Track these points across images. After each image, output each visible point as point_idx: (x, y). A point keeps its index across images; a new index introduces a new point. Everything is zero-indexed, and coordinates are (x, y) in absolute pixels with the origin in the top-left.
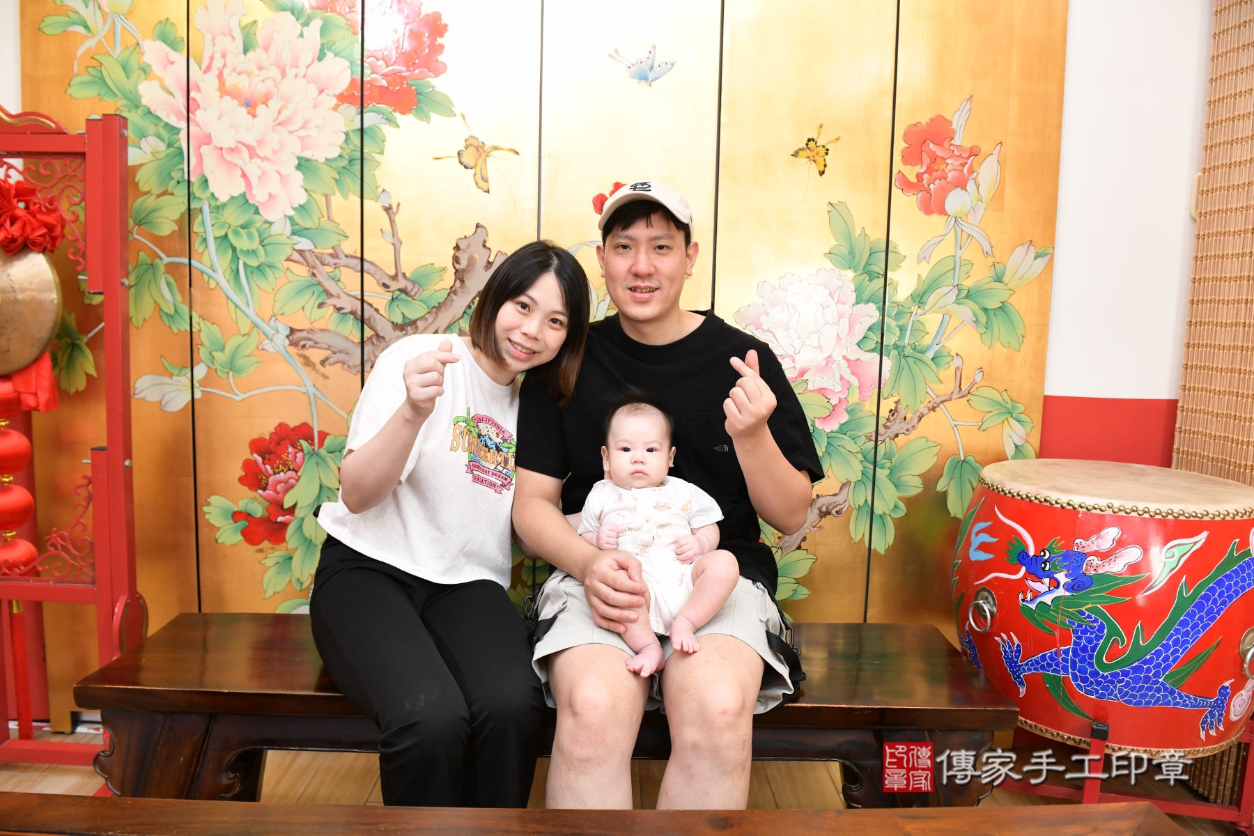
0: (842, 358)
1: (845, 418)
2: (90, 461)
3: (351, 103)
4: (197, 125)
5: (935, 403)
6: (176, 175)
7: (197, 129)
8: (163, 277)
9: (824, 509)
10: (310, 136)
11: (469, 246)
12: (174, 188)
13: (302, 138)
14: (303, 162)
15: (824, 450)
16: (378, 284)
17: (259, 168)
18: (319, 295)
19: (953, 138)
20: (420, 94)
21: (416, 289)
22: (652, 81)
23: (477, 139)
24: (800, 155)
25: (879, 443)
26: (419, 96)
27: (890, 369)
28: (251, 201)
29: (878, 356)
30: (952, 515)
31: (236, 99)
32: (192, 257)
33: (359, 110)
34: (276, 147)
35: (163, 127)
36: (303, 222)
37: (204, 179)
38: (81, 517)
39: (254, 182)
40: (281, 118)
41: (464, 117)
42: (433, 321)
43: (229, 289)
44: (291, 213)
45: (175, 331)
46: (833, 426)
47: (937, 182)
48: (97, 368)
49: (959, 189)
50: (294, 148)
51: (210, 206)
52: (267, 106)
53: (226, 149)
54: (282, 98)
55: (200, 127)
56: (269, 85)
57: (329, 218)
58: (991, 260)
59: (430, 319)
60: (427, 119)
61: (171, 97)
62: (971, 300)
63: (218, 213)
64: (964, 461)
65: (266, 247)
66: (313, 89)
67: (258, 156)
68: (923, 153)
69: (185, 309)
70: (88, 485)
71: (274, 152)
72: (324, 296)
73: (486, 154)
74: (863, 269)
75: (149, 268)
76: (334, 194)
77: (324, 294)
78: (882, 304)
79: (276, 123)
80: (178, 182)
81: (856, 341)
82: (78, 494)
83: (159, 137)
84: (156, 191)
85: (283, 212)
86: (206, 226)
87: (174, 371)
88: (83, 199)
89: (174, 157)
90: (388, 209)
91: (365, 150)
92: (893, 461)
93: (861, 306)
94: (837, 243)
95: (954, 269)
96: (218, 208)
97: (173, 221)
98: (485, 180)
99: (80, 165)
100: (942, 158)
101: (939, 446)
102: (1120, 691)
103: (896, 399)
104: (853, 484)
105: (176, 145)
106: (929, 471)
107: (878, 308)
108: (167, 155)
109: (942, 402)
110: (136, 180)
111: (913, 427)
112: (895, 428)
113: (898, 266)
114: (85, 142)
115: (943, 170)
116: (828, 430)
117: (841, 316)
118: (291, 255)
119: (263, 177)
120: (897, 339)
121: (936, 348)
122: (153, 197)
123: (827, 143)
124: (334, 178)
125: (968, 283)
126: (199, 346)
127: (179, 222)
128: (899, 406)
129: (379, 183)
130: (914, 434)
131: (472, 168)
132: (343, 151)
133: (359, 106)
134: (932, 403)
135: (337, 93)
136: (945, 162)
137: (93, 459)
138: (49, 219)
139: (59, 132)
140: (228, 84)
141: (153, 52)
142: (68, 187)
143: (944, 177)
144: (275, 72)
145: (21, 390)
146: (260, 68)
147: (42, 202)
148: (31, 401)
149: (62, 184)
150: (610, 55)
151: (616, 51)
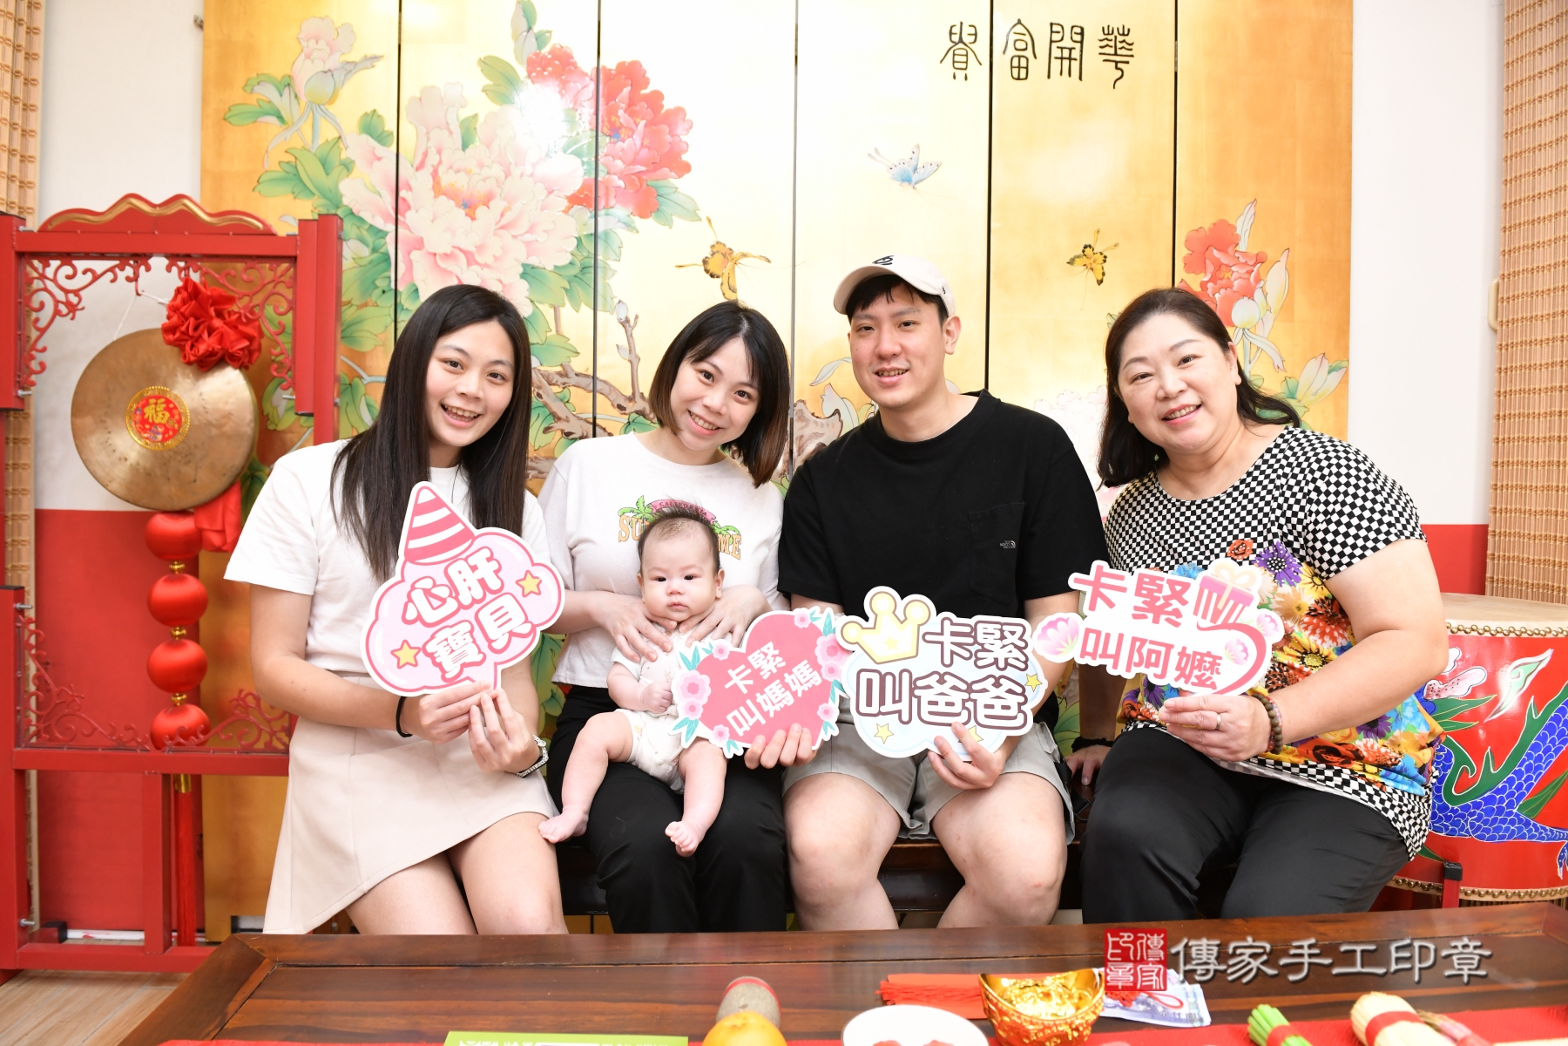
3: (584, 205)
4: (408, 228)
6: (381, 283)
7: (407, 232)
8: (363, 398)
10: (537, 241)
12: (378, 297)
13: (528, 244)
14: (528, 269)
16: (612, 405)
17: (478, 275)
18: (545, 419)
19: (1237, 245)
20: (661, 196)
22: (916, 183)
23: (724, 245)
24: (1076, 263)
26: (661, 199)
31: (453, 199)
33: (593, 213)
34: (498, 253)
35: (367, 230)
37: (415, 288)
40: (504, 221)
41: (709, 221)
47: (1222, 291)
49: (1246, 298)
50: (519, 254)
52: (488, 208)
53: (440, 255)
54: (505, 199)
55: (410, 230)
56: (491, 184)
57: (557, 331)
58: (1282, 375)
60: (669, 224)
61: (377, 196)
66: (541, 190)
67: (477, 263)
68: (1207, 261)
71: (496, 260)
72: (550, 420)
73: (734, 261)
75: (347, 389)
76: (564, 305)
77: (551, 417)
79: (498, 226)
80: (384, 292)
83: (363, 241)
84: (358, 301)
88: (291, 308)
89: (379, 264)
90: (625, 323)
91: (600, 257)
97: (376, 335)
98: (734, 290)
99: (287, 269)
100: (1227, 266)
102: (1472, 825)
105: (383, 250)
108: (371, 262)
114: (296, 245)
115: (1228, 278)
122: (354, 308)
123: (1105, 250)
124: (564, 288)
127: (383, 336)
129: (615, 294)
131: (718, 277)
132: (574, 258)
133: (593, 209)
135: (569, 194)
136: (1230, 270)
138: (249, 330)
139: (268, 233)
140: (443, 183)
141: (357, 146)
142: (273, 294)
143: (1229, 286)
144: (497, 171)
145: (206, 526)
146: (481, 166)
147: (243, 312)
148: (216, 539)
149: (267, 290)
150: (870, 155)
151: (877, 151)
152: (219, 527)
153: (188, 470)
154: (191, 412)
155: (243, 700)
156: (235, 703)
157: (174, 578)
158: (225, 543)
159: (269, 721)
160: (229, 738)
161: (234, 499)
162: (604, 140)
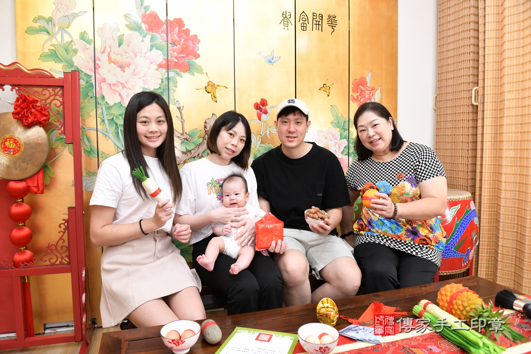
2: (67, 213)
3: (163, 68)
6: (90, 94)
7: (99, 76)
8: (85, 136)
10: (147, 80)
11: (210, 122)
12: (89, 99)
13: (144, 81)
17: (126, 92)
19: (367, 84)
20: (190, 65)
21: (191, 138)
22: (273, 63)
23: (212, 82)
24: (321, 89)
28: (123, 105)
29: (348, 157)
31: (116, 64)
32: (98, 128)
33: (167, 71)
34: (133, 84)
35: (84, 75)
37: (103, 96)
38: (62, 236)
39: (124, 97)
40: (135, 73)
41: (207, 74)
42: (197, 150)
43: (114, 140)
45: (91, 158)
47: (363, 98)
50: (141, 84)
51: (106, 107)
52: (129, 68)
53: (112, 84)
54: (135, 65)
55: (100, 75)
56: (130, 59)
59: (196, 149)
60: (193, 75)
61: (88, 63)
63: (109, 110)
66: (148, 62)
67: (126, 87)
68: (358, 89)
69: (95, 149)
70: (65, 223)
71: (132, 86)
73: (215, 88)
74: (342, 127)
78: (348, 139)
79: (133, 74)
80: (91, 97)
81: (341, 152)
83: (82, 79)
84: (81, 101)
86: (104, 115)
87: (91, 174)
88: (61, 105)
89: (89, 87)
90: (179, 108)
91: (170, 86)
93: (342, 140)
94: (334, 119)
96: (109, 108)
97: (89, 113)
98: (215, 98)
100: (364, 91)
105: (90, 82)
107: (347, 141)
108: (86, 86)
114: (64, 82)
115: (364, 94)
117: (336, 144)
119: (128, 95)
123: (329, 86)
129: (175, 98)
131: (210, 93)
132: (161, 86)
133: (167, 69)
135: (158, 64)
137: (69, 212)
138: (45, 113)
139: (52, 77)
140: (112, 59)
141: (78, 44)
142: (54, 99)
143: (364, 97)
144: (132, 54)
145: (30, 185)
146: (126, 53)
147: (43, 106)
148: (35, 189)
149: (52, 98)
150: (258, 53)
151: (260, 52)
152: (36, 185)
153: (24, 165)
154: (24, 143)
155: (50, 247)
156: (47, 248)
157: (18, 205)
158: (39, 190)
159: (61, 254)
160: (46, 261)
161: (41, 175)
162: (170, 45)
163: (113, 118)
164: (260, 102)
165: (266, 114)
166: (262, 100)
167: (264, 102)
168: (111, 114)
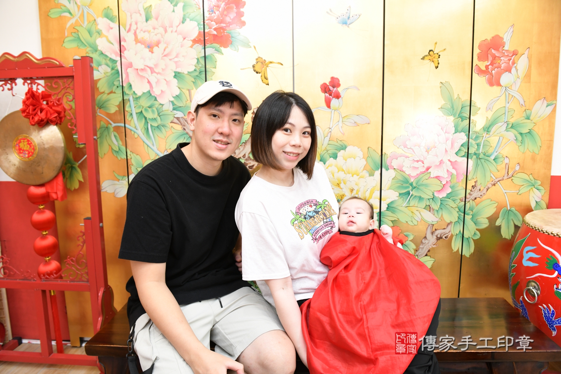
0: (448, 161)
1: (449, 190)
2: (83, 224)
3: (199, 44)
4: (125, 58)
5: (495, 182)
6: (116, 83)
8: (112, 133)
9: (439, 236)
10: (180, 61)
12: (116, 89)
13: (176, 62)
14: (177, 74)
15: (439, 207)
17: (156, 78)
18: (187, 139)
19: (504, 47)
22: (349, 25)
23: (262, 58)
24: (425, 59)
25: (466, 202)
26: (233, 38)
27: (472, 165)
28: (153, 95)
29: (466, 159)
30: (504, 237)
31: (143, 44)
32: (126, 123)
33: (203, 47)
34: (164, 67)
35: (109, 60)
36: (178, 104)
37: (130, 85)
38: (81, 251)
39: (154, 85)
40: (166, 53)
41: (255, 47)
42: (243, 150)
43: (144, 137)
44: (172, 99)
45: (119, 159)
46: (444, 195)
47: (496, 69)
48: (84, 178)
49: (507, 72)
50: (173, 67)
51: (133, 97)
52: (158, 47)
53: (140, 70)
54: (165, 43)
55: (126, 59)
56: (159, 37)
58: (524, 108)
60: (237, 49)
61: (112, 45)
62: (514, 129)
63: (137, 101)
64: (510, 210)
65: (161, 117)
66: (180, 38)
67: (155, 72)
68: (489, 55)
69: (123, 148)
70: (83, 236)
71: (163, 70)
73: (266, 65)
74: (458, 116)
75: (105, 129)
76: (193, 89)
78: (468, 132)
79: (163, 55)
80: (118, 87)
81: (455, 152)
82: (79, 240)
83: (107, 65)
84: (107, 92)
85: (169, 99)
86: (132, 108)
87: (120, 178)
88: (74, 98)
89: (115, 75)
91: (207, 67)
92: (474, 211)
93: (458, 134)
94: (445, 103)
95: (505, 113)
96: (137, 99)
97: (116, 106)
98: (266, 79)
99: (71, 82)
100: (498, 57)
101: (497, 203)
103: (475, 180)
104: (453, 223)
105: (116, 69)
106: (492, 215)
107: (466, 135)
108: (112, 74)
109: (499, 181)
110: (98, 87)
111: (484, 194)
112: (475, 194)
113: (476, 113)
114: (73, 71)
115: (499, 63)
116: (441, 197)
117: (447, 140)
118: (173, 120)
119: (158, 82)
120: (476, 150)
121: (495, 154)
122: (106, 95)
123: (439, 52)
124: (192, 81)
125: (512, 121)
126: (131, 166)
127: (119, 106)
128: (477, 183)
130: (484, 197)
131: (260, 73)
132: (196, 68)
133: (203, 45)
134: (493, 182)
135: (192, 39)
136: (500, 59)
137: (85, 223)
138: (58, 109)
139: (61, 66)
140: (139, 38)
141: (102, 24)
142: (66, 93)
143: (499, 67)
144: (161, 30)
145: (50, 191)
146: (154, 28)
147: (54, 101)
148: (54, 196)
149: (63, 92)
150: (327, 12)
151: (330, 10)
152: (55, 191)
153: (39, 169)
154: (38, 145)
157: (41, 212)
158: (58, 198)
159: (80, 270)
161: (60, 179)
162: (207, 13)
163: (142, 112)
164: (330, 82)
165: (338, 99)
166: (332, 78)
167: (335, 83)
168: (140, 107)
